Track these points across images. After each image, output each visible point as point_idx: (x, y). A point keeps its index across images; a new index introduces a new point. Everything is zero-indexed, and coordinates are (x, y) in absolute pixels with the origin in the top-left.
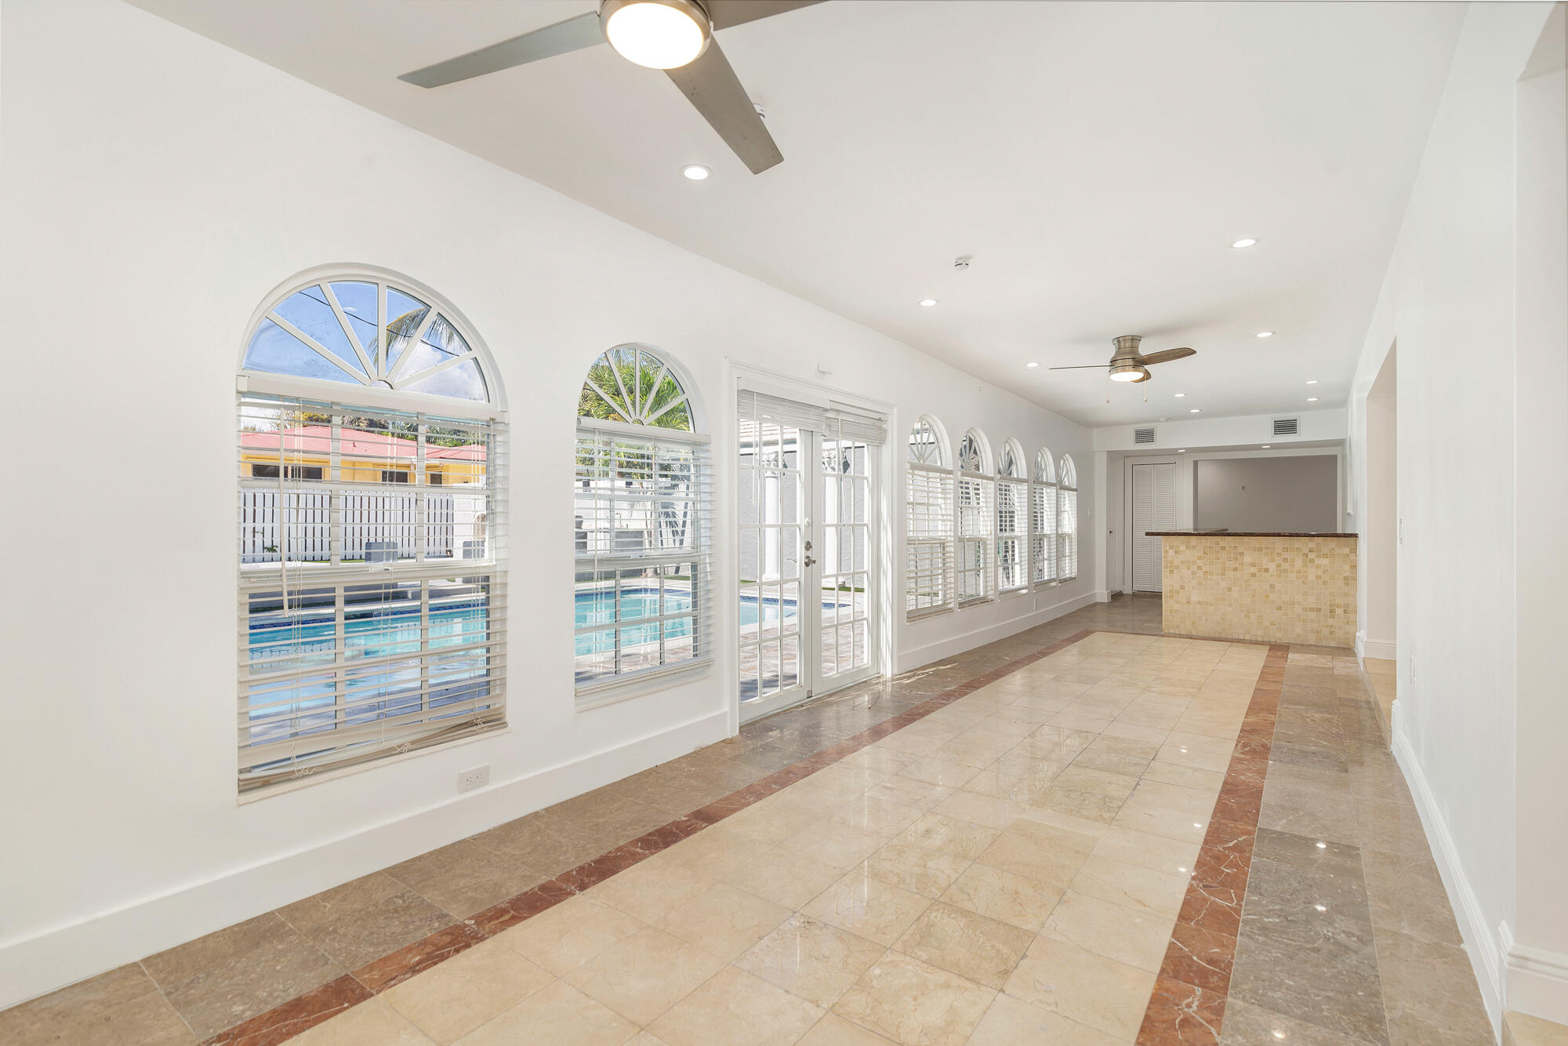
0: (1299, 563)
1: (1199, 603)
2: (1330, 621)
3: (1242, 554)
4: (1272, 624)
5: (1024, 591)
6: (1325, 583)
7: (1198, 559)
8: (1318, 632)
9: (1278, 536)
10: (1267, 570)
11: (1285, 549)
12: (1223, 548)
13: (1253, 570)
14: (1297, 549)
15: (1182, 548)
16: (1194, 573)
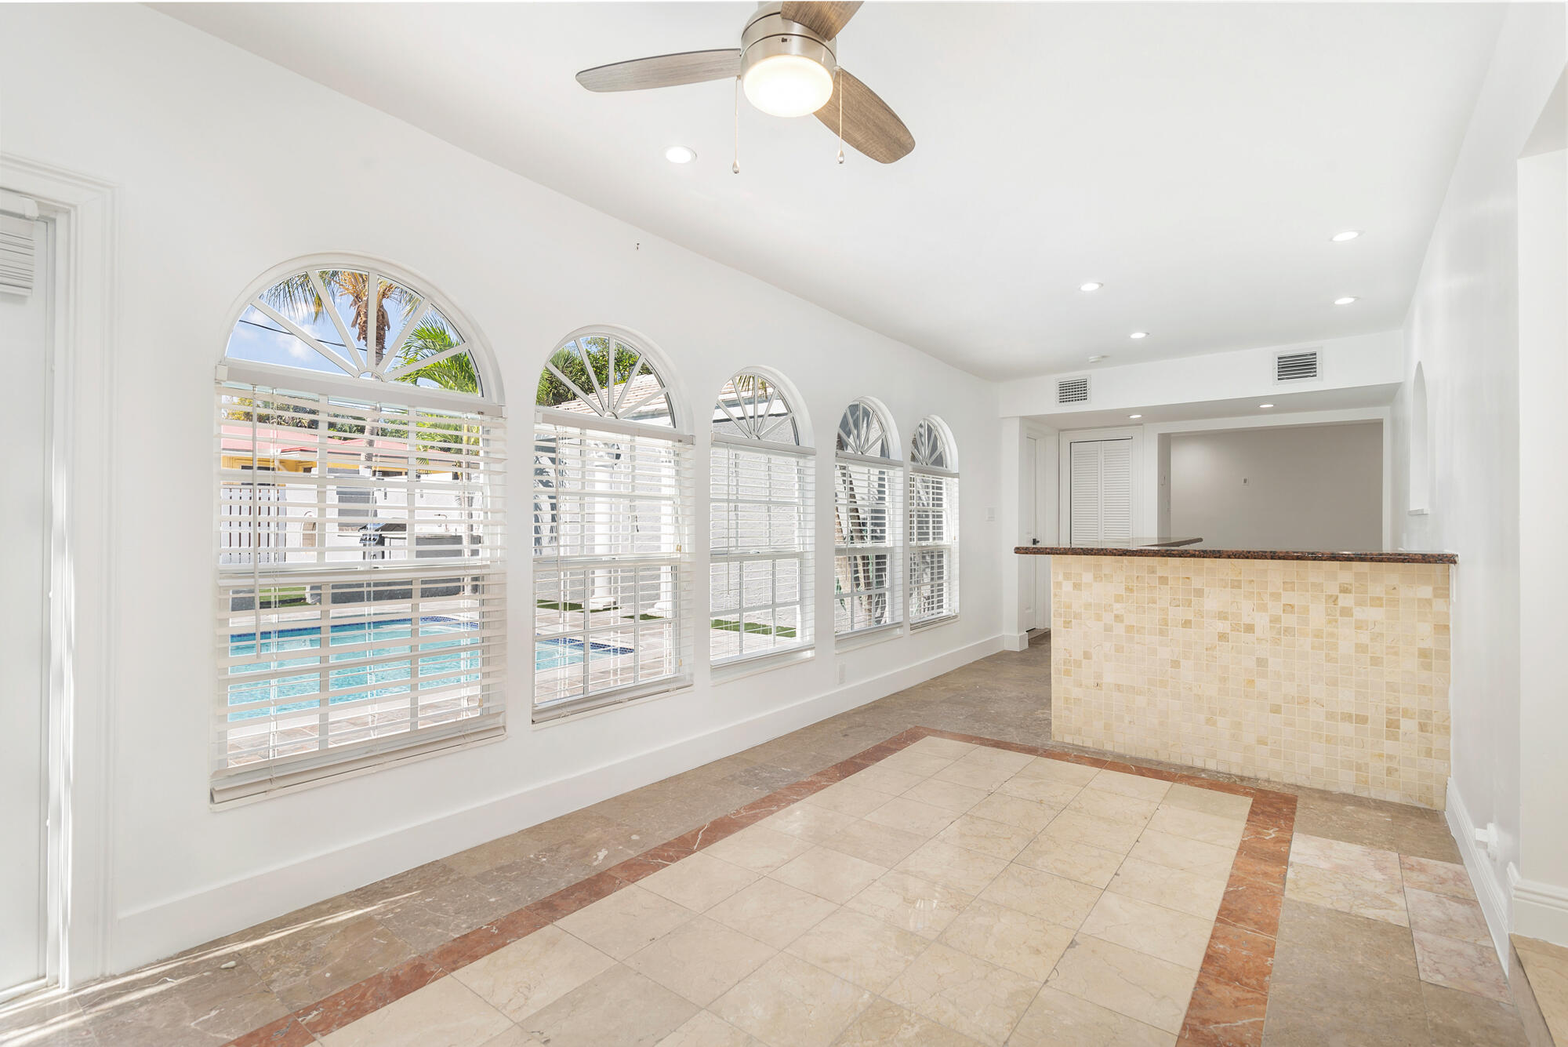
0: (1317, 614)
1: (1118, 687)
2: (1388, 747)
3: (1199, 593)
4: (1262, 742)
5: (809, 654)
6: (1376, 661)
7: (1117, 601)
8: (1359, 768)
9: (1272, 558)
10: (1250, 628)
11: (1289, 586)
12: (1163, 580)
13: (1222, 626)
14: (1313, 584)
15: (1087, 577)
16: (1108, 629)
